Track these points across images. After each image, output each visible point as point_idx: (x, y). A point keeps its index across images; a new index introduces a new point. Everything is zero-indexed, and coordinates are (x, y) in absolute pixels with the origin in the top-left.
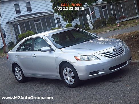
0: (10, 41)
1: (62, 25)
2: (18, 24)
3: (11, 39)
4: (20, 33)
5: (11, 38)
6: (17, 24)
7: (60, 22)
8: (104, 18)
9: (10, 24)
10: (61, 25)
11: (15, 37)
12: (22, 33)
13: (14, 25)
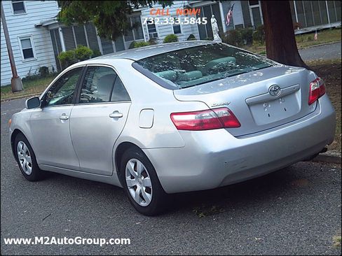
0: (42, 66)
1: (159, 35)
2: (60, 29)
3: (44, 62)
4: (64, 50)
5: (45, 58)
6: (58, 29)
7: (155, 30)
8: (253, 25)
9: (42, 28)
10: (156, 35)
11: (53, 57)
12: (67, 49)
13: (51, 31)
